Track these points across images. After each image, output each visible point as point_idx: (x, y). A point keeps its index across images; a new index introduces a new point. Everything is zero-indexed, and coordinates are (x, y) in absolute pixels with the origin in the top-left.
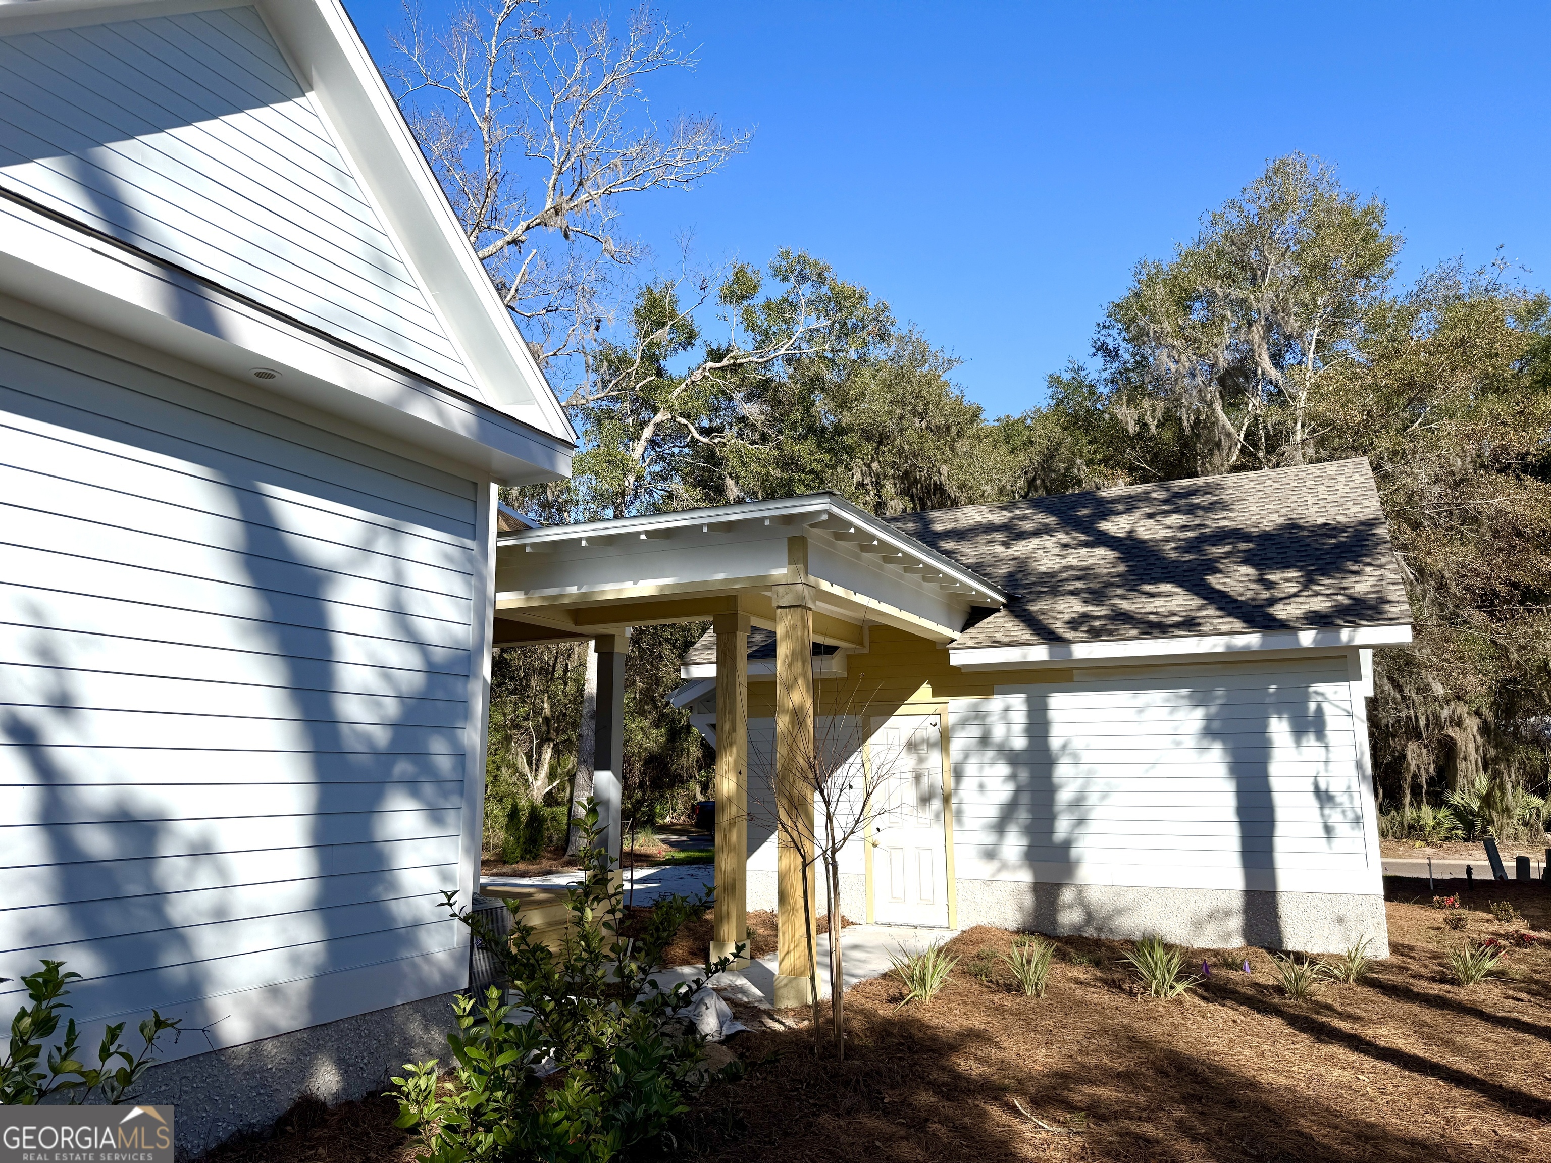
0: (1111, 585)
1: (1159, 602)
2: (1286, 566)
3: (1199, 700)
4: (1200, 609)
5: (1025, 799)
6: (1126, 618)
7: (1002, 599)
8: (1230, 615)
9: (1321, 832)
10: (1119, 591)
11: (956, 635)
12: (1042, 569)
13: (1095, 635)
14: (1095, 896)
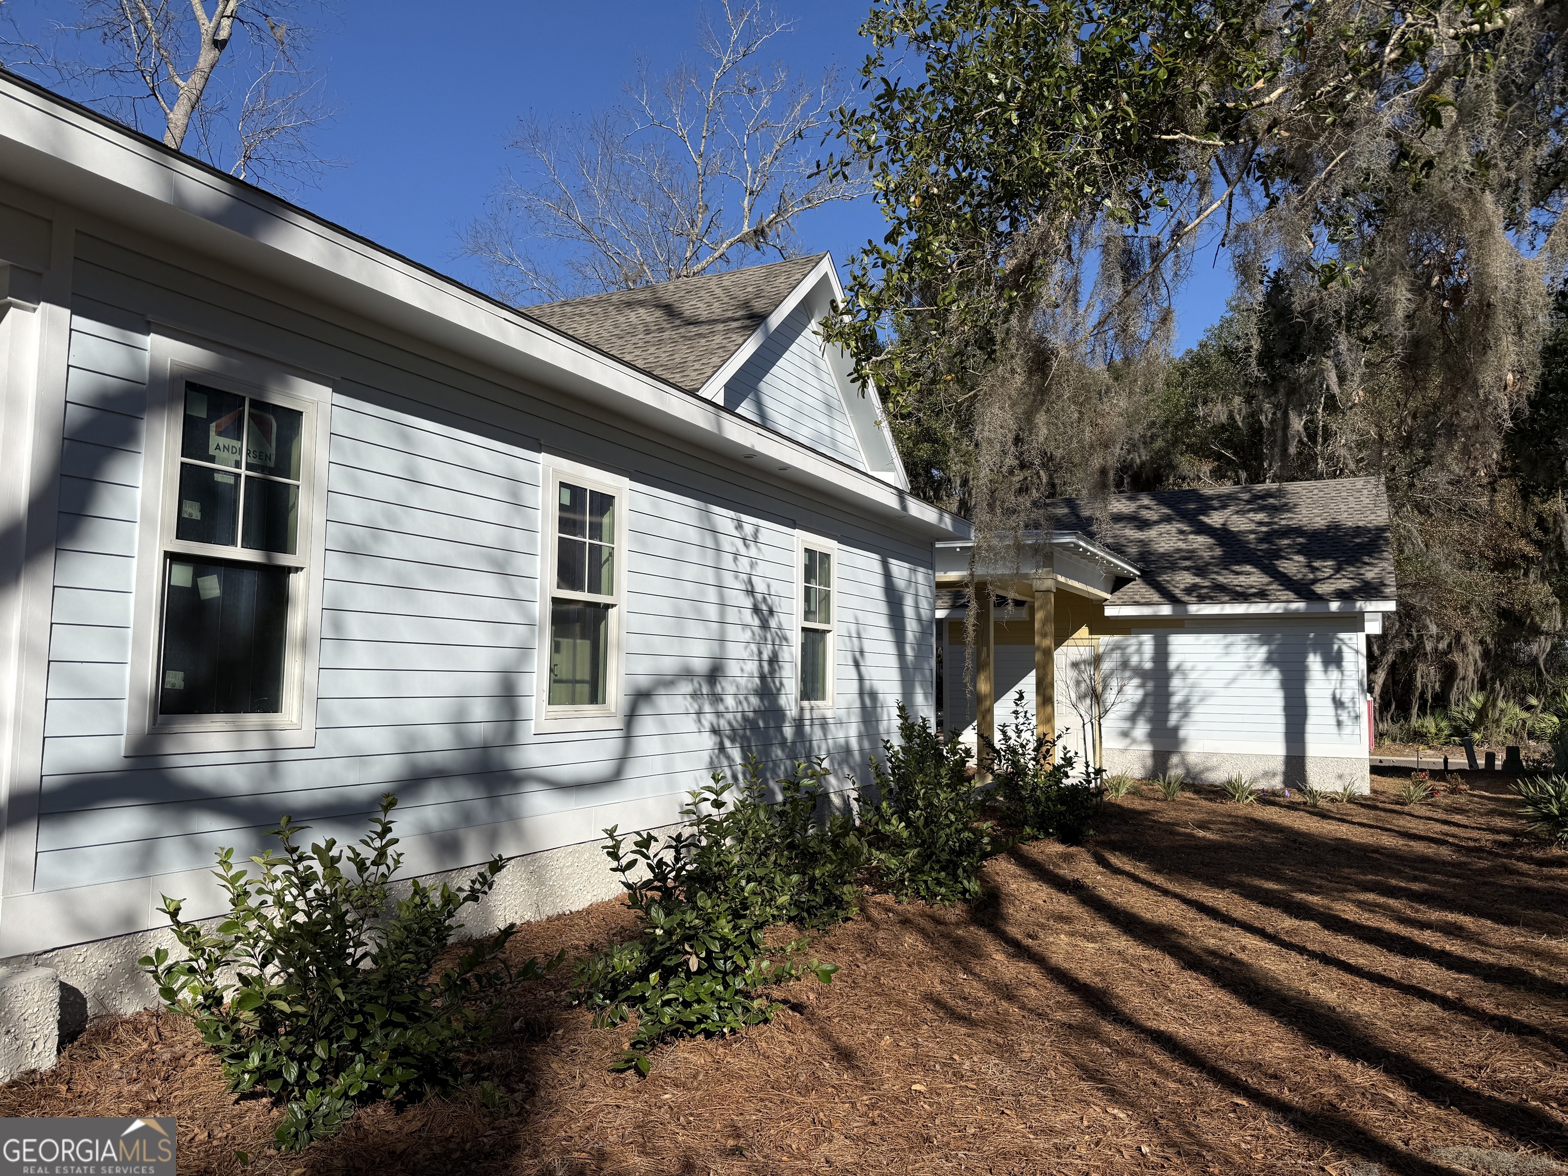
0: (1210, 564)
1: (1242, 578)
2: (1324, 558)
3: (1263, 642)
4: (1269, 584)
5: (1150, 700)
6: (1221, 588)
7: (1138, 573)
8: (1287, 589)
9: (1334, 722)
10: (1215, 569)
11: (1108, 596)
12: (1161, 550)
13: (1202, 599)
14: (1192, 759)
